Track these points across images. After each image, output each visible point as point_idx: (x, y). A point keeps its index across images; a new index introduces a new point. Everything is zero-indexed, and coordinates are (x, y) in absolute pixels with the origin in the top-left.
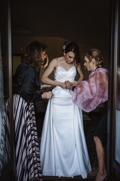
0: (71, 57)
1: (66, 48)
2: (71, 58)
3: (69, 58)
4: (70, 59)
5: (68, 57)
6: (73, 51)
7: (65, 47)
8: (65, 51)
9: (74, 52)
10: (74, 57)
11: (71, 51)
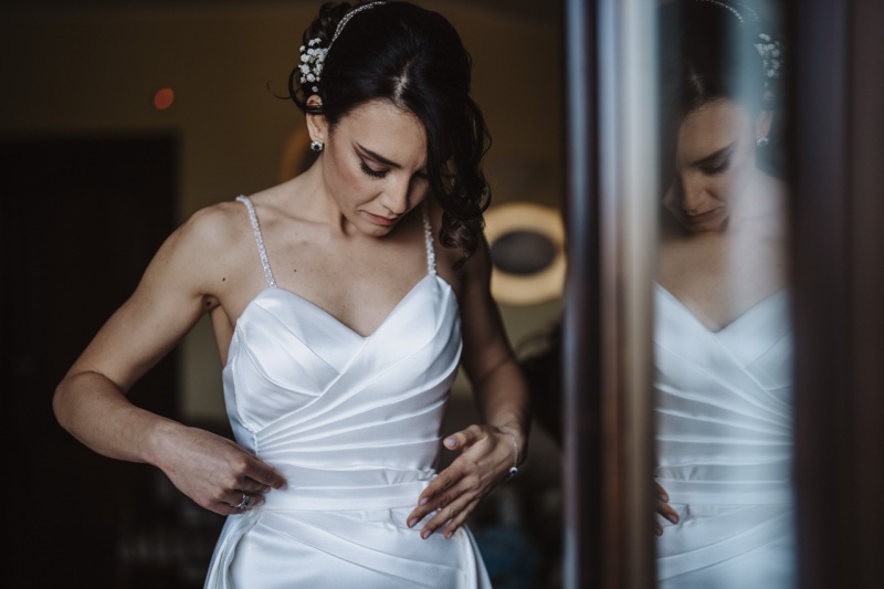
0: (380, 167)
1: (326, 62)
2: (381, 174)
3: (365, 168)
4: (369, 184)
5: (354, 164)
6: (406, 95)
7: (321, 54)
8: (316, 100)
9: (413, 102)
10: (422, 159)
11: (385, 91)
